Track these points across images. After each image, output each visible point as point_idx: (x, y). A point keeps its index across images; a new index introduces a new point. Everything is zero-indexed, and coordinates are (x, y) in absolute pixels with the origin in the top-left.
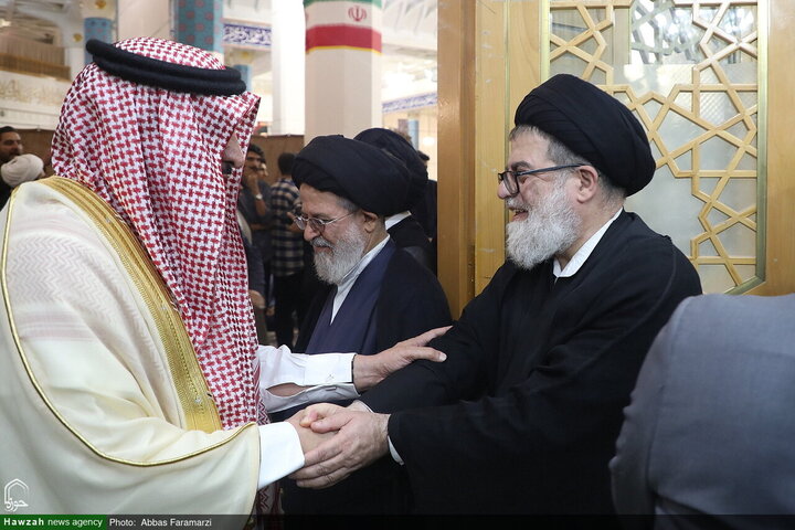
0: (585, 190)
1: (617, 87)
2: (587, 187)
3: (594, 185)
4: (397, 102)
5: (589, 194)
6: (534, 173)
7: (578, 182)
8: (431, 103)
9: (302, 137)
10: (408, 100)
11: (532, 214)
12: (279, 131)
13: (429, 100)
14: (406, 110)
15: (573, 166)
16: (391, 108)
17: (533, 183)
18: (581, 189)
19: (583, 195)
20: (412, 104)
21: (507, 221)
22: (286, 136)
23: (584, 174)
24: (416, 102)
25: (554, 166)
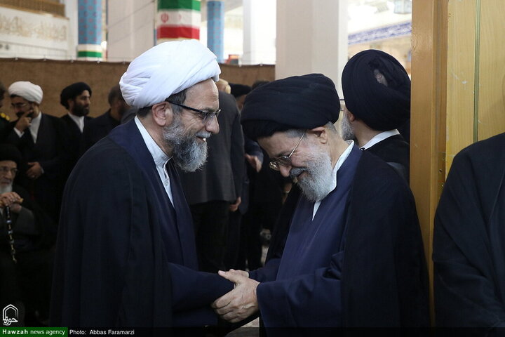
4: (359, 34)
8: (393, 35)
9: (273, 66)
10: (370, 32)
12: (250, 61)
13: (391, 32)
14: (368, 42)
16: (353, 41)
20: (373, 36)
22: (258, 66)
24: (378, 34)
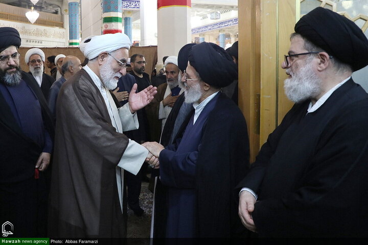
0: (322, 65)
3: (327, 63)
4: (195, 29)
5: (324, 67)
7: (319, 60)
9: (156, 47)
10: (199, 28)
11: (294, 77)
13: (209, 28)
15: (316, 53)
17: (295, 61)
18: (320, 64)
19: (320, 67)
20: (201, 30)
22: (149, 47)
23: (322, 56)
24: (203, 29)
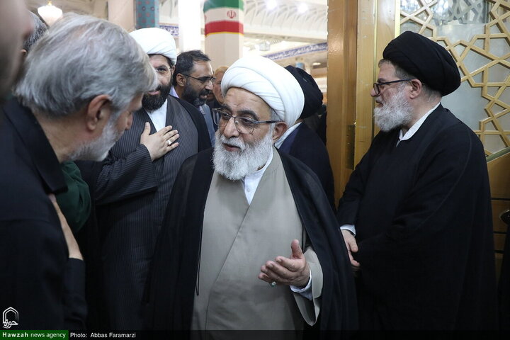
0: (414, 92)
1: (439, 38)
2: (416, 90)
3: (420, 90)
5: (417, 94)
6: (388, 83)
7: (411, 88)
11: (385, 106)
15: (408, 80)
17: (387, 89)
18: (412, 92)
21: (374, 108)
23: (414, 83)
25: (398, 79)
